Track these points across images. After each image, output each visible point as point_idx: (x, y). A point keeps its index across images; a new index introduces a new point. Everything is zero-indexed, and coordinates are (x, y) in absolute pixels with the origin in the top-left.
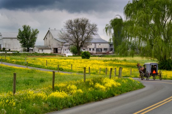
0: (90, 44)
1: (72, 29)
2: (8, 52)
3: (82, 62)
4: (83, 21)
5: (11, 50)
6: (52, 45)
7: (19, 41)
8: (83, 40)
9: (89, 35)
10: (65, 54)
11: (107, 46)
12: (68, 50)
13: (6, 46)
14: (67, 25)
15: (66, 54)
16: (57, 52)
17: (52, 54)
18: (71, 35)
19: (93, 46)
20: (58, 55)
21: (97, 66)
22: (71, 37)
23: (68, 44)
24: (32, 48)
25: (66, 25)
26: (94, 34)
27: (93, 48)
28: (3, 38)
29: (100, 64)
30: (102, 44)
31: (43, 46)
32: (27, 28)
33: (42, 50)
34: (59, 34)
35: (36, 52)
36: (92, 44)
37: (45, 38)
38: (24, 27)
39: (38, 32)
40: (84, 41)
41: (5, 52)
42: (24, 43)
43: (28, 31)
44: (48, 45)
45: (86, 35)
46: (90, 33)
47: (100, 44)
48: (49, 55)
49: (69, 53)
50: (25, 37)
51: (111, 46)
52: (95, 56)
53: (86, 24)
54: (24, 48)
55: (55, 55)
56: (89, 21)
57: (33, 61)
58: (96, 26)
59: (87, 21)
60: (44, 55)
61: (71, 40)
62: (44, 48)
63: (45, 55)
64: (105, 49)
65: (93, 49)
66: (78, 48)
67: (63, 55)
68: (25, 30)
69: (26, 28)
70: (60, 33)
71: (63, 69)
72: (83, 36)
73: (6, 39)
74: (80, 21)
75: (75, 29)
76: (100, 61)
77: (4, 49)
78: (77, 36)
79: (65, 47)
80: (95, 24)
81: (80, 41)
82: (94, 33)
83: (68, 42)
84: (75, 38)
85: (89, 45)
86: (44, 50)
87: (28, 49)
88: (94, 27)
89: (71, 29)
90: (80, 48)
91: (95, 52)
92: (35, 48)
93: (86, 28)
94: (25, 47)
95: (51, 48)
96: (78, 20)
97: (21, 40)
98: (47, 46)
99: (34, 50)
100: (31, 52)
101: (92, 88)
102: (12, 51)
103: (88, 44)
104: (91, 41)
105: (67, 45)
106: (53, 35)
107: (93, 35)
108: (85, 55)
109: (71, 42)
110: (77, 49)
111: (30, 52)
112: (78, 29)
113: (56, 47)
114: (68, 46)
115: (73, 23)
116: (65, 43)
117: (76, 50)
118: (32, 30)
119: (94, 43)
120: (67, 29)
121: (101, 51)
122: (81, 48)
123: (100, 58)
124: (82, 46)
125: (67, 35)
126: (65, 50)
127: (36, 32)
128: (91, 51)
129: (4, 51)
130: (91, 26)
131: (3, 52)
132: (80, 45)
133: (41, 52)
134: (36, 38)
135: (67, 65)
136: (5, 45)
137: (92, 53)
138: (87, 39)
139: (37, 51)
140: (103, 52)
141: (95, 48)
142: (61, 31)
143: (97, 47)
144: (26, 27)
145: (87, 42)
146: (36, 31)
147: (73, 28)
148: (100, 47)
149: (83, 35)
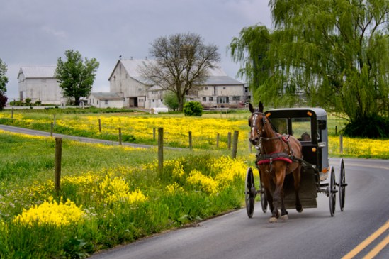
0: (204, 88)
1: (167, 58)
2: (35, 108)
3: (180, 123)
4: (188, 39)
5: (42, 103)
6: (126, 90)
7: (59, 84)
8: (189, 80)
9: (202, 68)
10: (152, 109)
11: (239, 91)
12: (160, 100)
13: (32, 94)
14: (157, 48)
15: (154, 109)
16: (136, 105)
17: (127, 109)
18: (165, 70)
19: (210, 92)
20: (138, 111)
21: (213, 131)
22: (166, 73)
23: (159, 88)
24: (85, 99)
25: (154, 49)
26: (211, 67)
27: (211, 95)
28: (27, 79)
29: (220, 127)
30: (228, 88)
31: (108, 94)
32: (75, 57)
33: (106, 101)
34: (140, 67)
35: (93, 107)
36: (209, 88)
37: (111, 77)
38: (69, 54)
39: (97, 65)
40: (191, 82)
41: (29, 107)
42: (69, 87)
43: (77, 63)
44: (118, 90)
45: (195, 68)
46: (203, 66)
47: (224, 88)
48: (118, 112)
49: (162, 107)
50: (70, 75)
51: (246, 91)
52: (216, 113)
53: (195, 47)
54: (69, 97)
55: (132, 111)
56: (201, 40)
57: (73, 121)
58: (216, 50)
59: (197, 40)
60: (110, 111)
61: (165, 79)
62: (110, 97)
63: (112, 112)
64: (236, 98)
65: (211, 99)
66: (180, 96)
67: (147, 112)
68: (70, 61)
69: (73, 57)
70: (142, 65)
71: (134, 139)
72: (188, 71)
73: (32, 81)
74: (182, 41)
75: (174, 56)
76: (221, 120)
77: (28, 101)
78: (178, 70)
79: (153, 95)
80: (214, 45)
81: (182, 81)
82: (213, 64)
83: (157, 83)
84: (174, 75)
85: (202, 89)
86: (109, 102)
87: (77, 99)
88: (211, 53)
89: (163, 56)
90: (183, 96)
91: (214, 103)
92: (91, 97)
93: (196, 55)
94: (70, 95)
95: (125, 97)
96: (178, 37)
97: (63, 82)
98: (116, 93)
99: (89, 102)
100: (82, 106)
101: (176, 185)
102: (43, 105)
103: (200, 87)
104: (205, 81)
105: (157, 91)
106: (127, 69)
107: (210, 69)
108: (192, 109)
109: (165, 84)
110: (176, 98)
111: (80, 106)
112: (179, 57)
113: (134, 95)
114: (159, 92)
115: (169, 45)
116: (152, 86)
117: (175, 100)
118: (84, 61)
119: (212, 85)
120: (157, 56)
121: (228, 101)
122: (186, 96)
123: (224, 115)
124: (186, 92)
125: (156, 69)
126: (153, 101)
127: (93, 66)
128: (207, 103)
129: (27, 105)
130: (205, 51)
131: (25, 107)
132: (182, 89)
133: (103, 105)
134: (93, 77)
135: (146, 129)
136: (30, 93)
137: (208, 105)
138: (197, 76)
139: (95, 104)
140: (232, 103)
141: (215, 95)
142: (143, 62)
143: (220, 94)
144: (72, 55)
145: (197, 83)
146: (93, 63)
147: (169, 55)
148: (225, 95)
149: (190, 68)
